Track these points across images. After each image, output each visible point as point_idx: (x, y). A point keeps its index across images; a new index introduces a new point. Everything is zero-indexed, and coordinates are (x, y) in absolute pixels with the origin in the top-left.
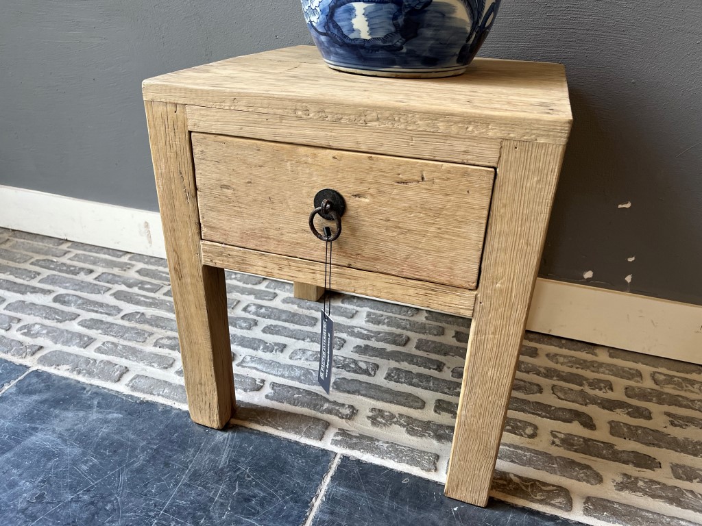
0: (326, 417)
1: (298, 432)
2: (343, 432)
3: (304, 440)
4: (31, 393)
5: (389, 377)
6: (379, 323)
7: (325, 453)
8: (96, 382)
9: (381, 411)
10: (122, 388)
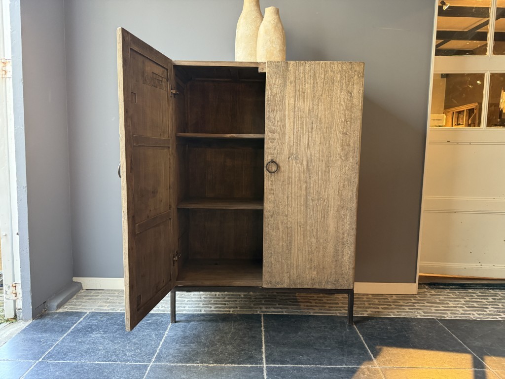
0: (255, 310)
2: (260, 311)
3: (253, 313)
5: (265, 302)
7: (259, 314)
9: (266, 307)
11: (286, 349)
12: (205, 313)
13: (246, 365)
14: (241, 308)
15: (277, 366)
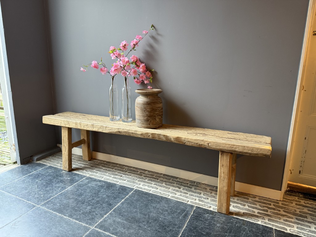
0: (135, 185)
1: (130, 186)
2: (137, 186)
3: (130, 187)
4: (88, 179)
5: (148, 180)
6: (149, 172)
7: (133, 189)
8: (98, 178)
9: (144, 184)
10: (102, 179)
11: (120, 220)
13: (83, 224)
14: (128, 181)
15: (100, 230)
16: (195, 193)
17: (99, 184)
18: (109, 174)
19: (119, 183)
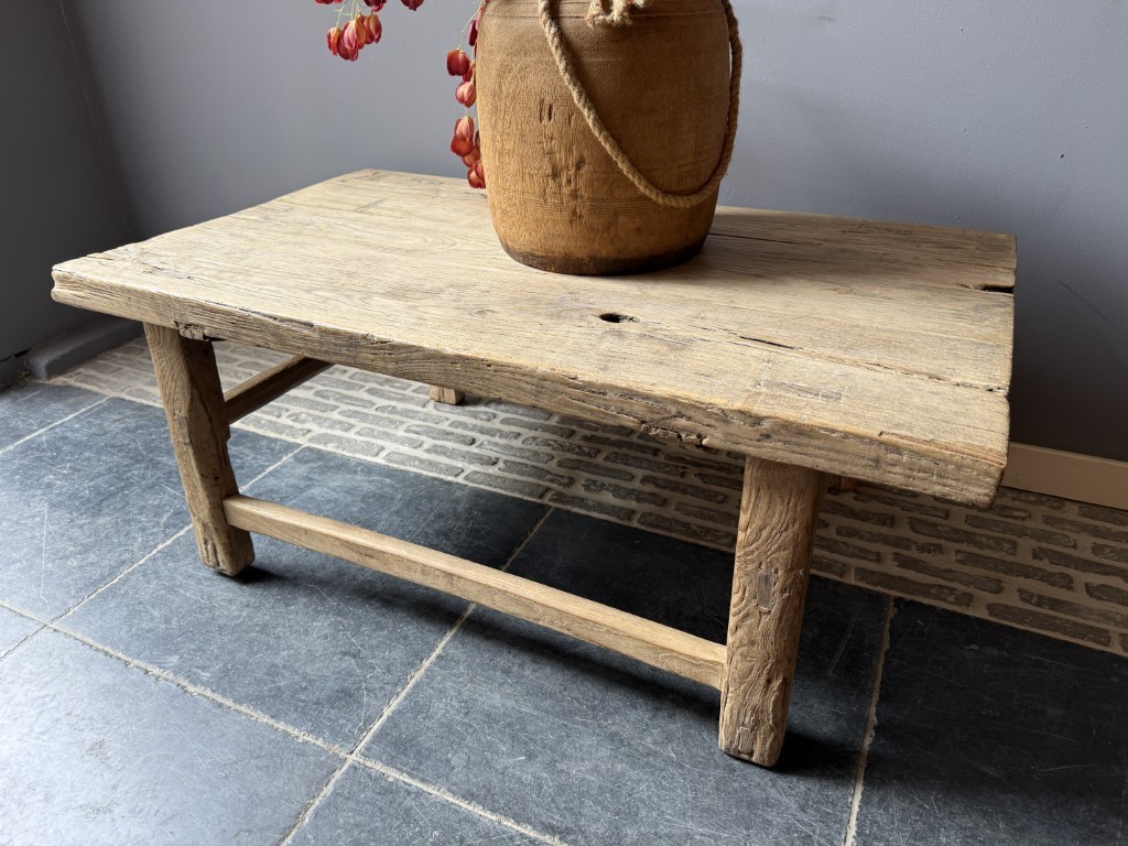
11: (497, 699)
12: (383, 462)
13: (296, 732)
14: (510, 466)
15: (393, 774)
16: (864, 520)
17: (366, 487)
18: (407, 431)
19: (466, 478)
